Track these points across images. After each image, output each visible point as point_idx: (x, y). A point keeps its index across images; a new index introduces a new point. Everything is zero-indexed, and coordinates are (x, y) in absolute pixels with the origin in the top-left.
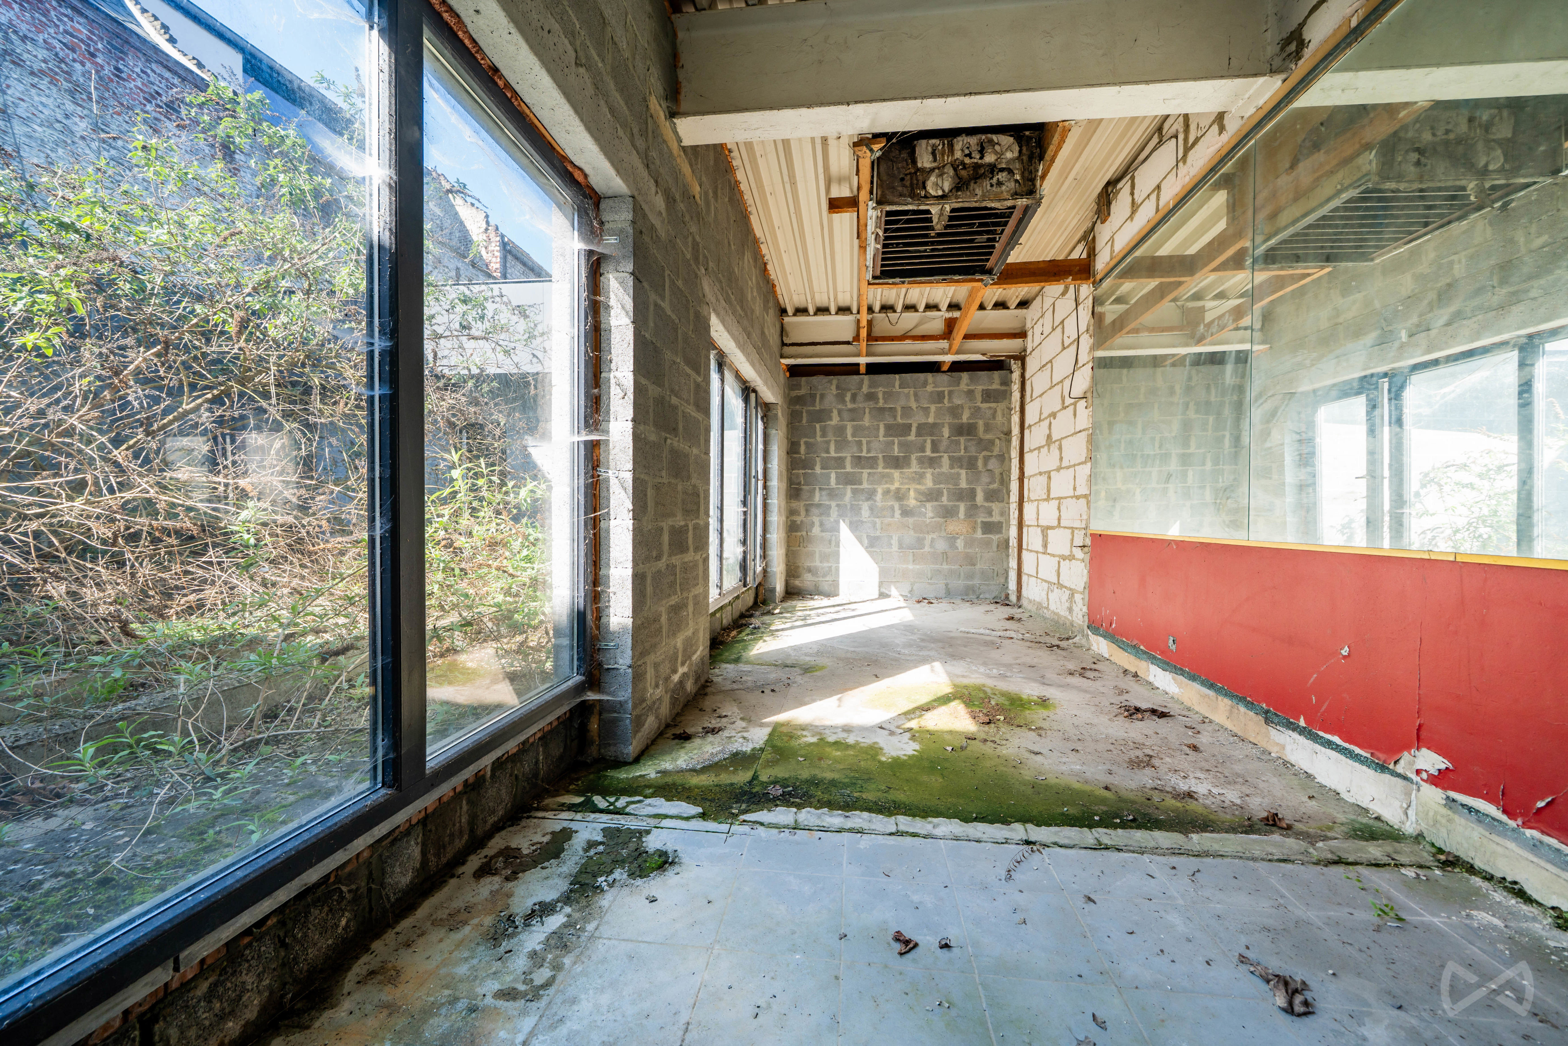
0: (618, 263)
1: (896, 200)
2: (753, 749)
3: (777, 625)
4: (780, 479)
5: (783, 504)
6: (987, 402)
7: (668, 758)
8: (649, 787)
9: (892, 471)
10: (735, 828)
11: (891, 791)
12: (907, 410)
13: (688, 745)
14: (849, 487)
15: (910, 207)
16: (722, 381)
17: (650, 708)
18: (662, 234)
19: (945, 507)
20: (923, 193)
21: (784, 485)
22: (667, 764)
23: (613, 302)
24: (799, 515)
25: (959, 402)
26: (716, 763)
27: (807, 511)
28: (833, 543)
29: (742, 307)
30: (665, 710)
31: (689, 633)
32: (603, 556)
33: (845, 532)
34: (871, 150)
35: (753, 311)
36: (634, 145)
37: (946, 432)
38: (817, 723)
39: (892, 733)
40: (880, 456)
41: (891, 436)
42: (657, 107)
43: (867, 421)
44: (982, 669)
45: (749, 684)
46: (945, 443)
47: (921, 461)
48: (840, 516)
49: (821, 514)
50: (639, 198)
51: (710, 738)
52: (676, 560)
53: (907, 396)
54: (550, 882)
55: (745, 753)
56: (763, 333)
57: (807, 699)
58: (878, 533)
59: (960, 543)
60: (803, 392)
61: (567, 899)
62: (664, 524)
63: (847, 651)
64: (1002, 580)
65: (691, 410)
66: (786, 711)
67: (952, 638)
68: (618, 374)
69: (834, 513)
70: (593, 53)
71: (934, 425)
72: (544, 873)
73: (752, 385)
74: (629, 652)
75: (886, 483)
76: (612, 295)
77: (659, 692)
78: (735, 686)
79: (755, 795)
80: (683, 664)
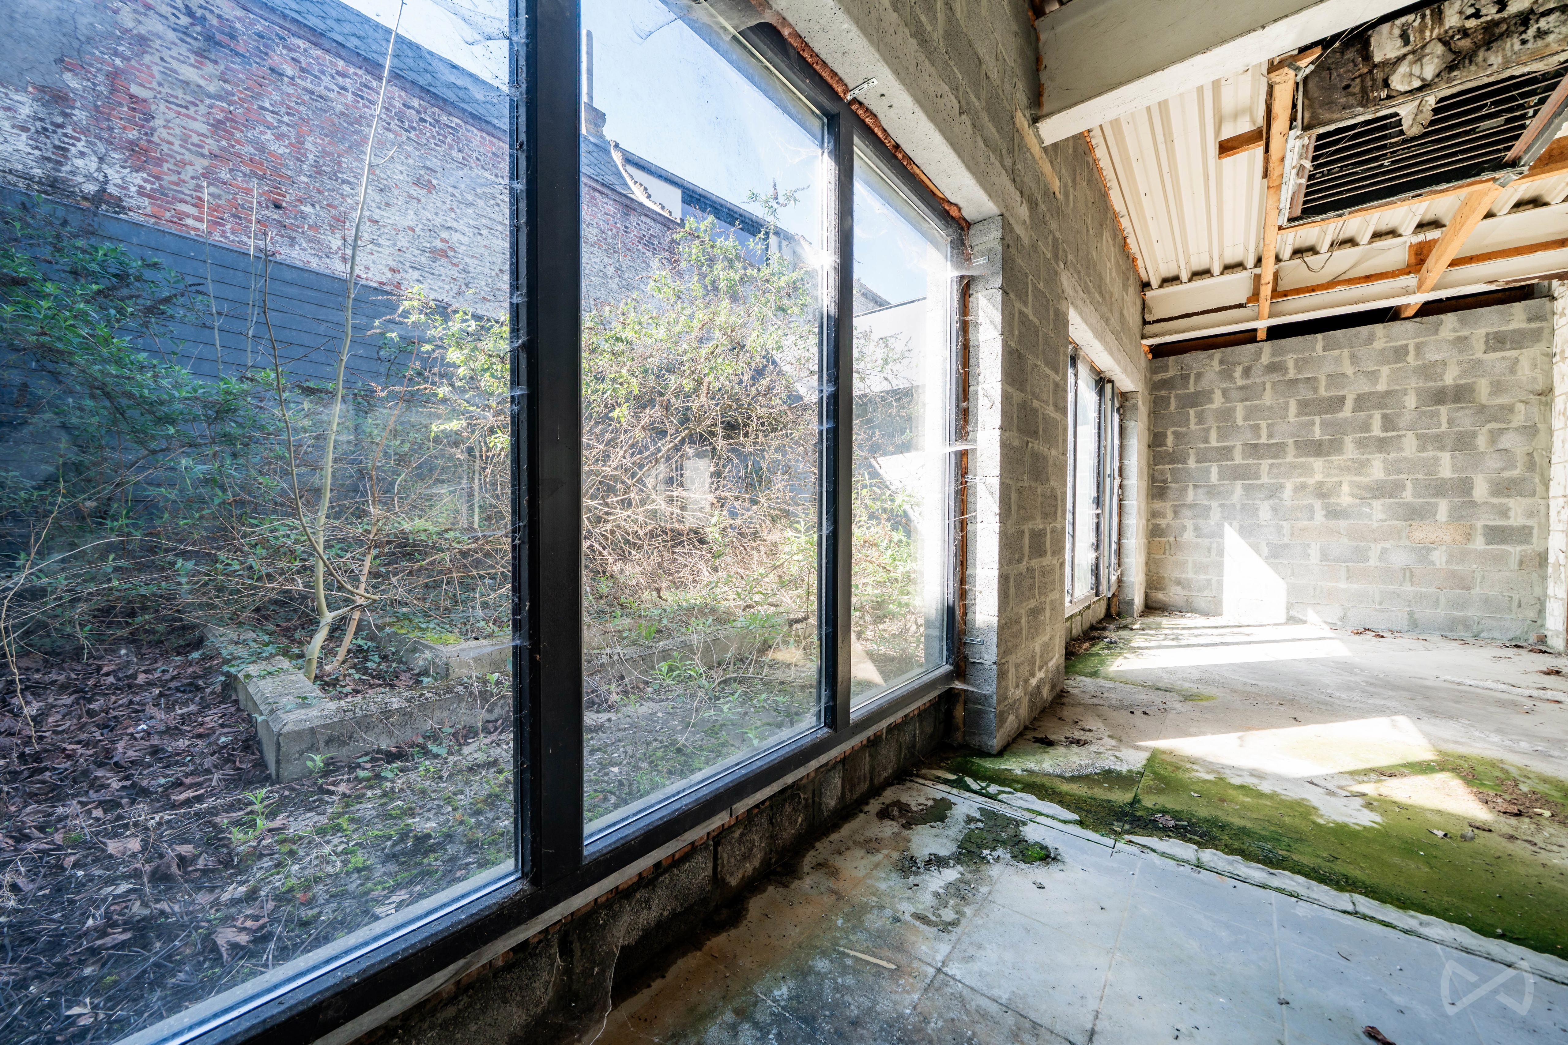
0: (987, 280)
1: (1336, 116)
2: (1130, 771)
3: (1138, 641)
4: (1140, 477)
5: (1143, 505)
6: (1495, 350)
7: (1032, 759)
8: (1018, 782)
9: (1311, 460)
10: (1120, 845)
11: (1338, 862)
12: (1335, 379)
13: (1051, 751)
14: (1239, 484)
15: (1361, 119)
16: (1076, 375)
17: (1011, 707)
18: (1026, 241)
19: (1409, 505)
20: (1384, 94)
21: (1144, 484)
22: (1031, 764)
23: (982, 319)
24: (1164, 517)
25: (1438, 357)
26: (1087, 776)
27: (1176, 513)
28: (1214, 551)
29: (1100, 293)
30: (1024, 711)
31: (1046, 638)
32: (970, 557)
33: (1231, 537)
34: (1298, 69)
35: (1111, 294)
36: (1003, 166)
37: (1411, 401)
38: (1212, 759)
39: (1330, 793)
40: (1290, 441)
41: (1307, 414)
42: (1022, 120)
43: (1268, 398)
44: (1496, 738)
45: (1114, 702)
46: (1408, 417)
47: (1362, 444)
48: (1226, 518)
49: (1196, 517)
50: (1007, 214)
51: (1075, 749)
52: (1035, 563)
53: (1338, 360)
54: (939, 840)
55: (1119, 774)
56: (1122, 315)
57: (1192, 730)
58: (1286, 540)
59: (1439, 557)
60: (1170, 373)
61: (958, 859)
62: (1025, 528)
63: (1245, 684)
64: (1532, 614)
65: (1050, 411)
66: (1165, 738)
67: (1426, 687)
68: (985, 386)
69: (1216, 514)
70: (972, 97)
71: (1388, 394)
72: (934, 831)
73: (1108, 375)
74: (994, 650)
75: (1300, 475)
76: (981, 313)
77: (1019, 693)
78: (1096, 701)
79: (1140, 818)
80: (1040, 669)
